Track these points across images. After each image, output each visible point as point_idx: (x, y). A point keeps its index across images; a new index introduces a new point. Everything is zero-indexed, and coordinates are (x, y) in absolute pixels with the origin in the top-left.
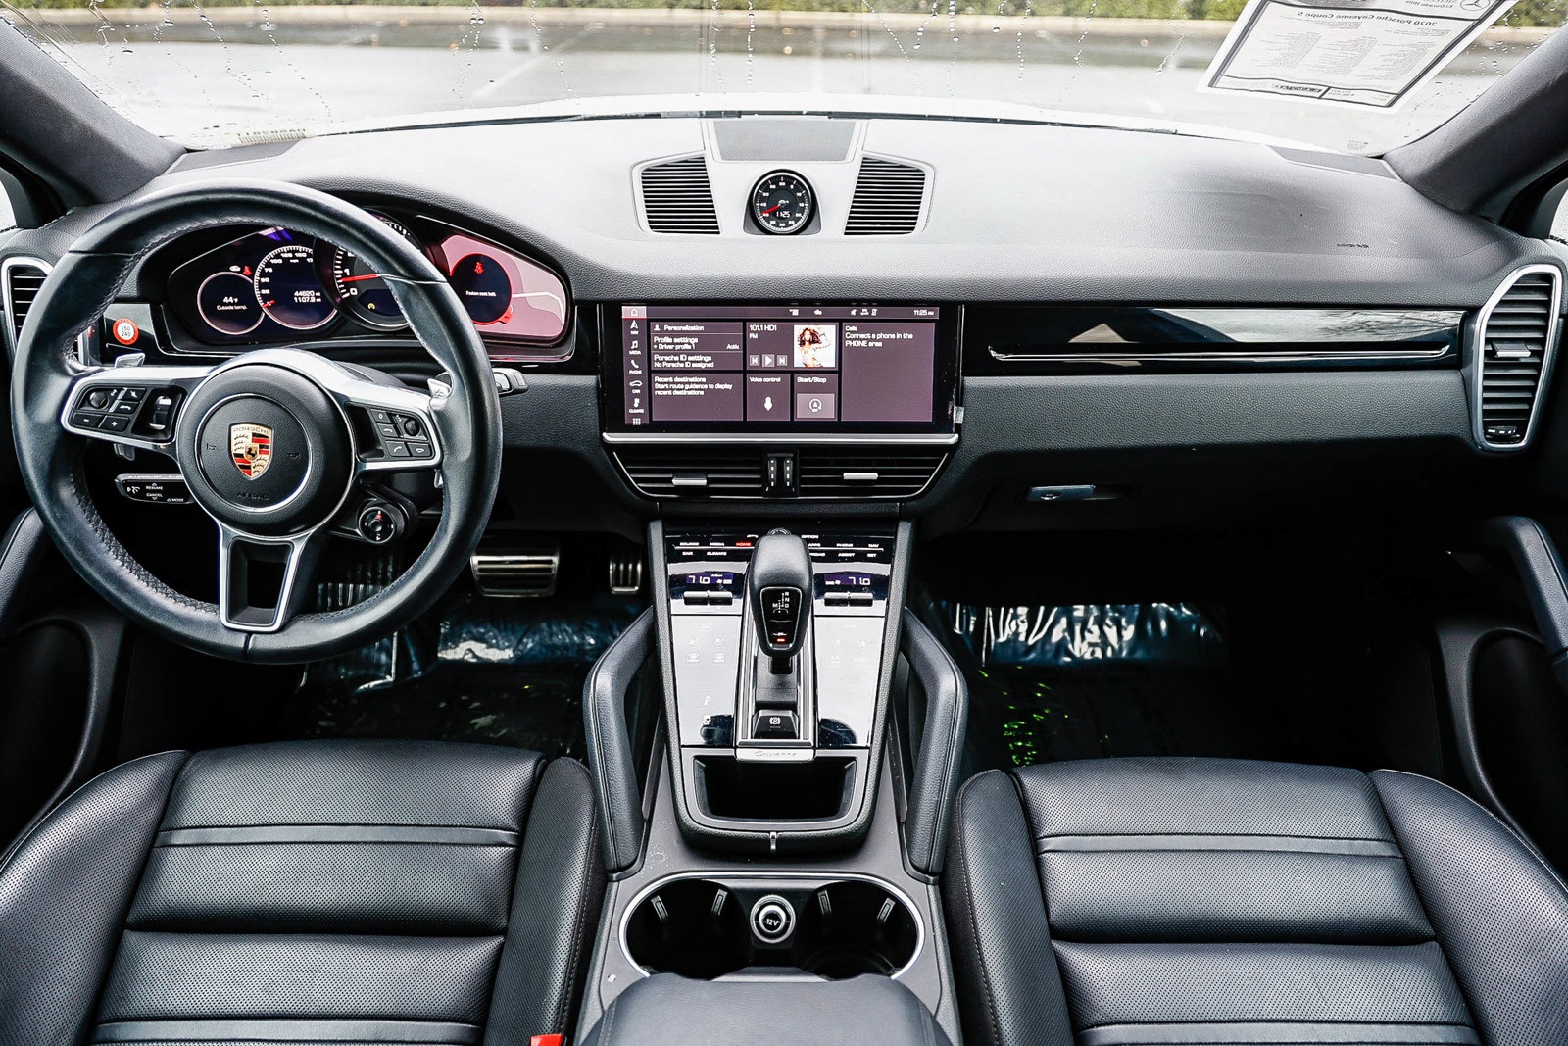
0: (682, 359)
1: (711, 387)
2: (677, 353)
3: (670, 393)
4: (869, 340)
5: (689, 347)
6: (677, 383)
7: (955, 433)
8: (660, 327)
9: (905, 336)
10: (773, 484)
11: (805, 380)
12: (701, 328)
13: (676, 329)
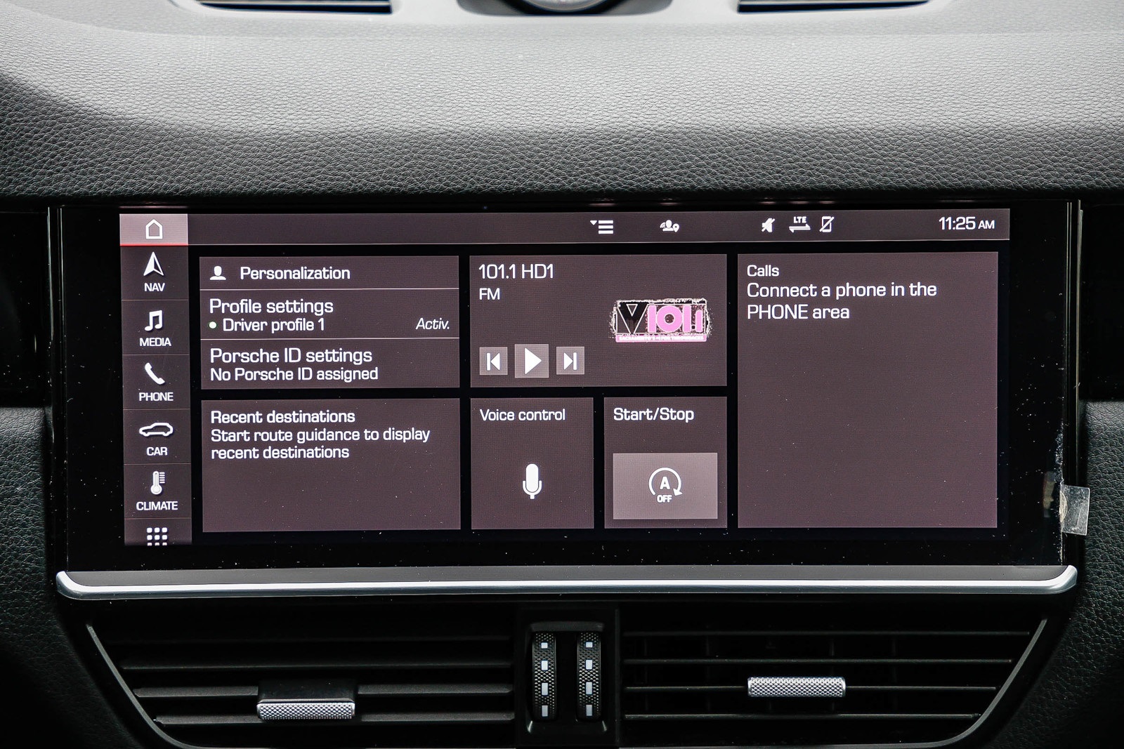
0: (288, 358)
1: (371, 436)
2: (276, 342)
3: (253, 453)
4: (813, 303)
5: (309, 326)
6: (274, 428)
7: (1066, 563)
8: (231, 273)
9: (916, 289)
10: (545, 710)
11: (636, 416)
12: (343, 274)
13: (272, 275)
